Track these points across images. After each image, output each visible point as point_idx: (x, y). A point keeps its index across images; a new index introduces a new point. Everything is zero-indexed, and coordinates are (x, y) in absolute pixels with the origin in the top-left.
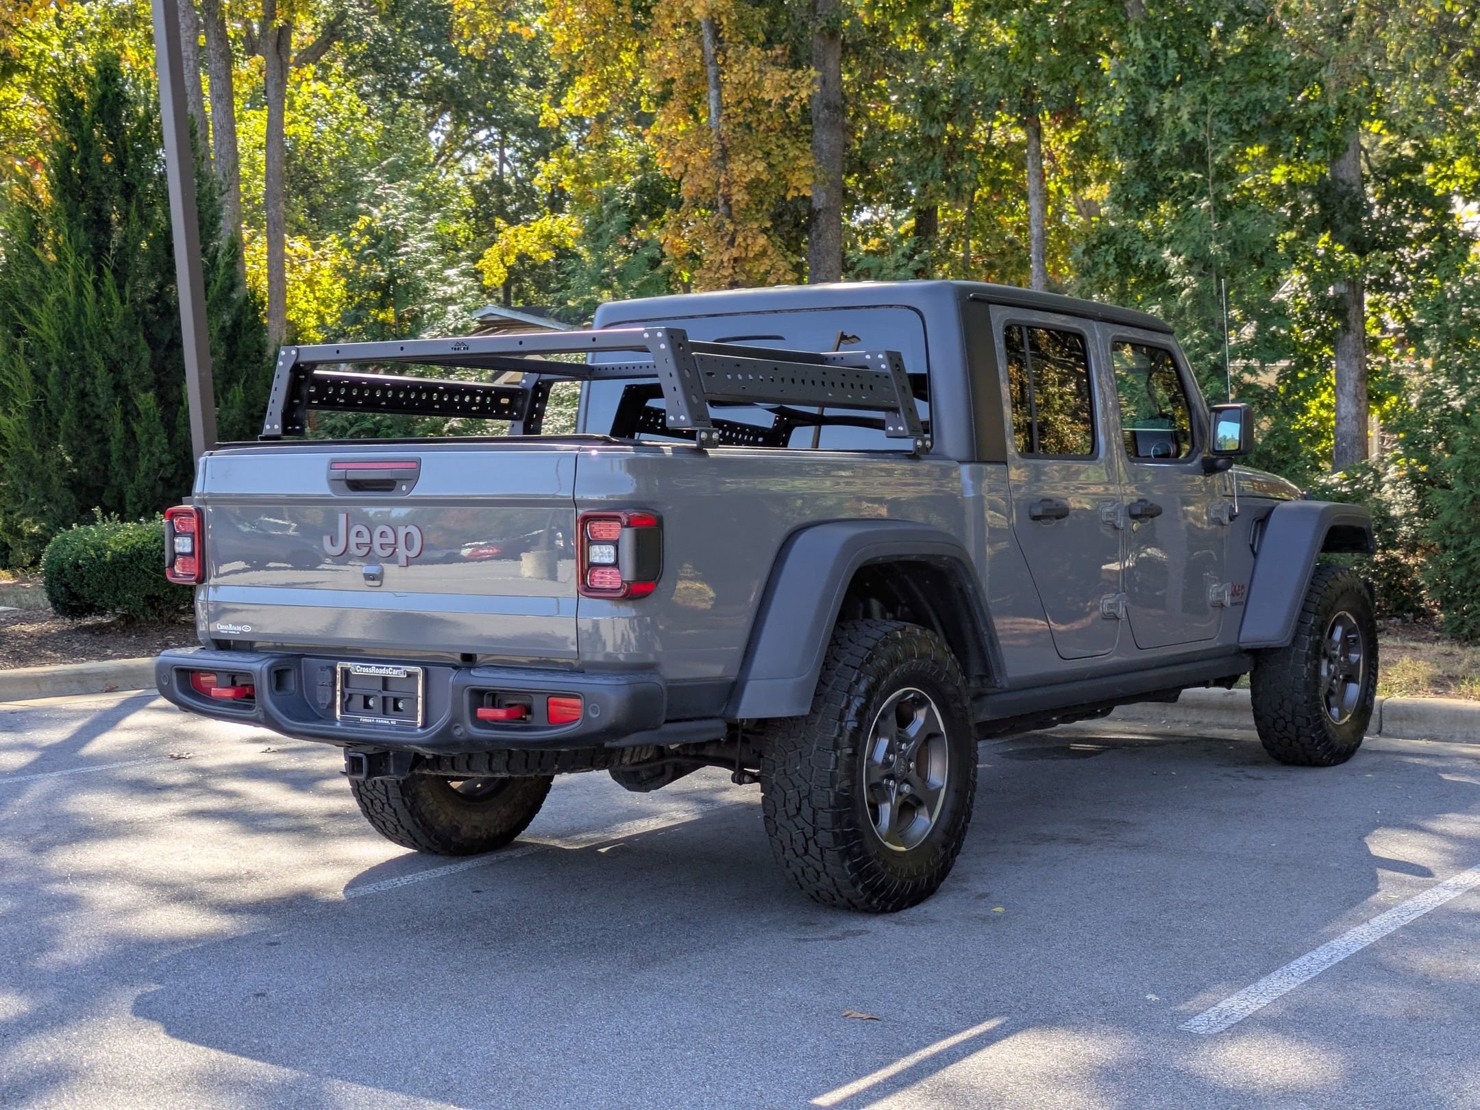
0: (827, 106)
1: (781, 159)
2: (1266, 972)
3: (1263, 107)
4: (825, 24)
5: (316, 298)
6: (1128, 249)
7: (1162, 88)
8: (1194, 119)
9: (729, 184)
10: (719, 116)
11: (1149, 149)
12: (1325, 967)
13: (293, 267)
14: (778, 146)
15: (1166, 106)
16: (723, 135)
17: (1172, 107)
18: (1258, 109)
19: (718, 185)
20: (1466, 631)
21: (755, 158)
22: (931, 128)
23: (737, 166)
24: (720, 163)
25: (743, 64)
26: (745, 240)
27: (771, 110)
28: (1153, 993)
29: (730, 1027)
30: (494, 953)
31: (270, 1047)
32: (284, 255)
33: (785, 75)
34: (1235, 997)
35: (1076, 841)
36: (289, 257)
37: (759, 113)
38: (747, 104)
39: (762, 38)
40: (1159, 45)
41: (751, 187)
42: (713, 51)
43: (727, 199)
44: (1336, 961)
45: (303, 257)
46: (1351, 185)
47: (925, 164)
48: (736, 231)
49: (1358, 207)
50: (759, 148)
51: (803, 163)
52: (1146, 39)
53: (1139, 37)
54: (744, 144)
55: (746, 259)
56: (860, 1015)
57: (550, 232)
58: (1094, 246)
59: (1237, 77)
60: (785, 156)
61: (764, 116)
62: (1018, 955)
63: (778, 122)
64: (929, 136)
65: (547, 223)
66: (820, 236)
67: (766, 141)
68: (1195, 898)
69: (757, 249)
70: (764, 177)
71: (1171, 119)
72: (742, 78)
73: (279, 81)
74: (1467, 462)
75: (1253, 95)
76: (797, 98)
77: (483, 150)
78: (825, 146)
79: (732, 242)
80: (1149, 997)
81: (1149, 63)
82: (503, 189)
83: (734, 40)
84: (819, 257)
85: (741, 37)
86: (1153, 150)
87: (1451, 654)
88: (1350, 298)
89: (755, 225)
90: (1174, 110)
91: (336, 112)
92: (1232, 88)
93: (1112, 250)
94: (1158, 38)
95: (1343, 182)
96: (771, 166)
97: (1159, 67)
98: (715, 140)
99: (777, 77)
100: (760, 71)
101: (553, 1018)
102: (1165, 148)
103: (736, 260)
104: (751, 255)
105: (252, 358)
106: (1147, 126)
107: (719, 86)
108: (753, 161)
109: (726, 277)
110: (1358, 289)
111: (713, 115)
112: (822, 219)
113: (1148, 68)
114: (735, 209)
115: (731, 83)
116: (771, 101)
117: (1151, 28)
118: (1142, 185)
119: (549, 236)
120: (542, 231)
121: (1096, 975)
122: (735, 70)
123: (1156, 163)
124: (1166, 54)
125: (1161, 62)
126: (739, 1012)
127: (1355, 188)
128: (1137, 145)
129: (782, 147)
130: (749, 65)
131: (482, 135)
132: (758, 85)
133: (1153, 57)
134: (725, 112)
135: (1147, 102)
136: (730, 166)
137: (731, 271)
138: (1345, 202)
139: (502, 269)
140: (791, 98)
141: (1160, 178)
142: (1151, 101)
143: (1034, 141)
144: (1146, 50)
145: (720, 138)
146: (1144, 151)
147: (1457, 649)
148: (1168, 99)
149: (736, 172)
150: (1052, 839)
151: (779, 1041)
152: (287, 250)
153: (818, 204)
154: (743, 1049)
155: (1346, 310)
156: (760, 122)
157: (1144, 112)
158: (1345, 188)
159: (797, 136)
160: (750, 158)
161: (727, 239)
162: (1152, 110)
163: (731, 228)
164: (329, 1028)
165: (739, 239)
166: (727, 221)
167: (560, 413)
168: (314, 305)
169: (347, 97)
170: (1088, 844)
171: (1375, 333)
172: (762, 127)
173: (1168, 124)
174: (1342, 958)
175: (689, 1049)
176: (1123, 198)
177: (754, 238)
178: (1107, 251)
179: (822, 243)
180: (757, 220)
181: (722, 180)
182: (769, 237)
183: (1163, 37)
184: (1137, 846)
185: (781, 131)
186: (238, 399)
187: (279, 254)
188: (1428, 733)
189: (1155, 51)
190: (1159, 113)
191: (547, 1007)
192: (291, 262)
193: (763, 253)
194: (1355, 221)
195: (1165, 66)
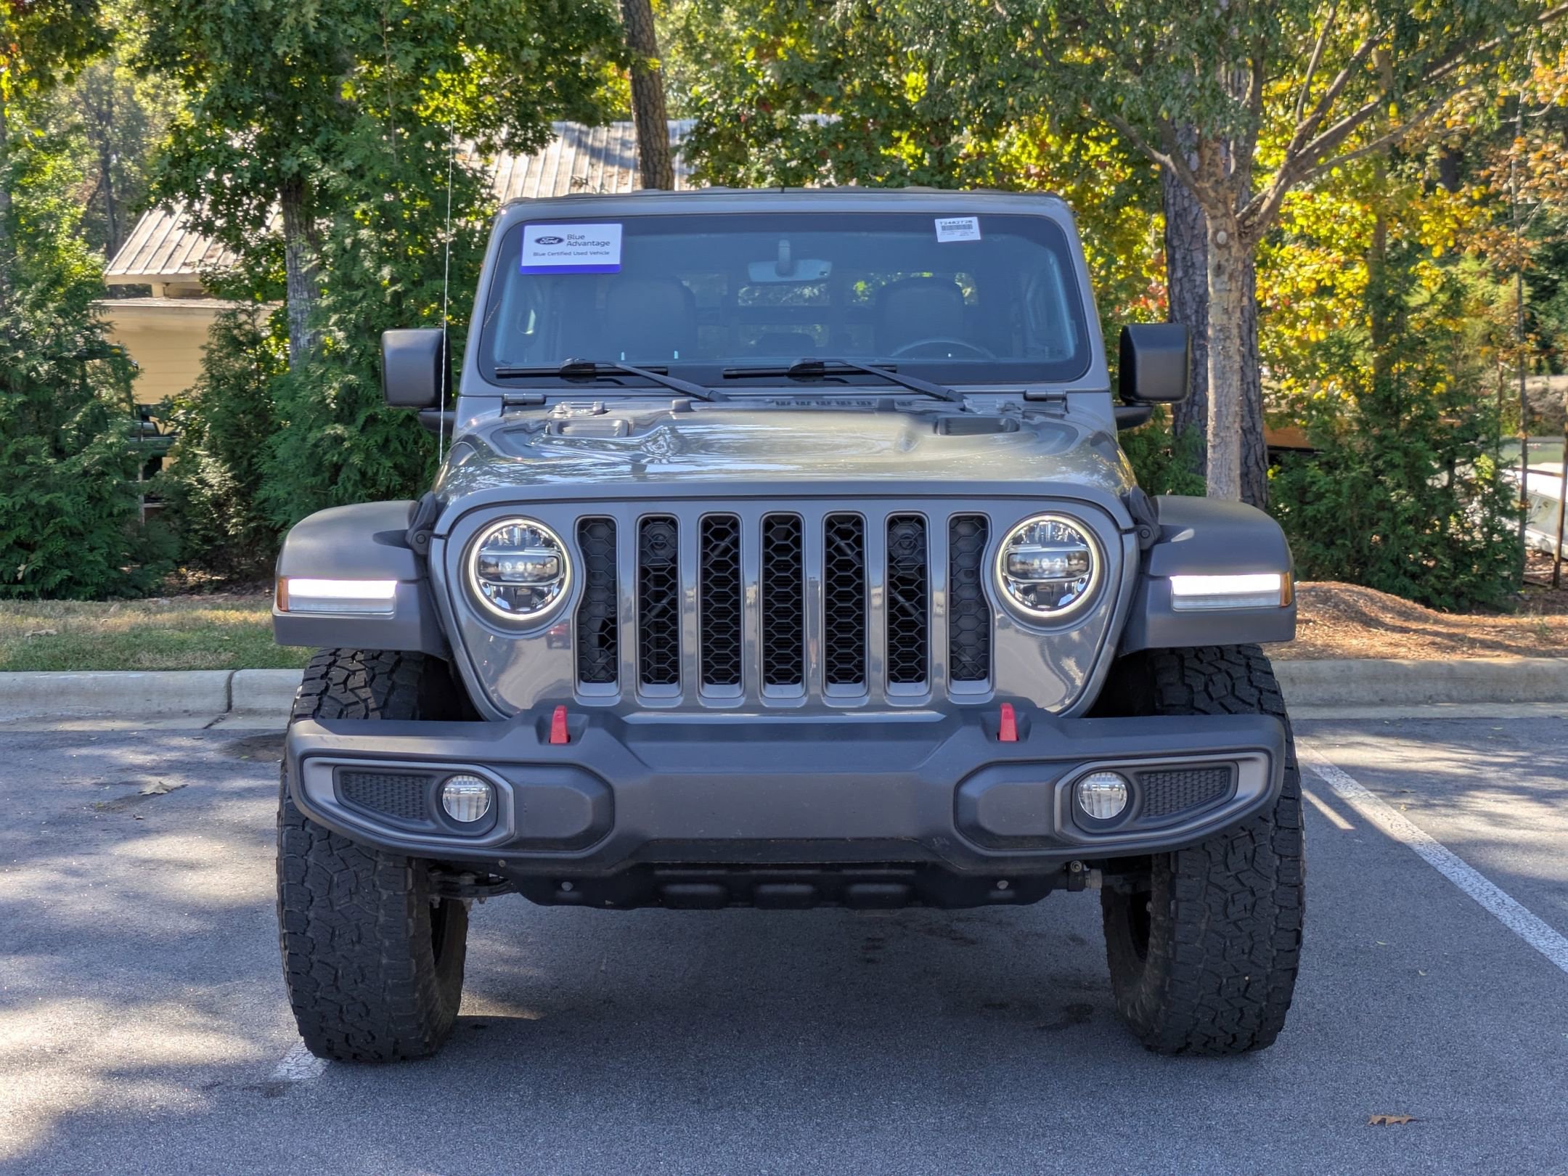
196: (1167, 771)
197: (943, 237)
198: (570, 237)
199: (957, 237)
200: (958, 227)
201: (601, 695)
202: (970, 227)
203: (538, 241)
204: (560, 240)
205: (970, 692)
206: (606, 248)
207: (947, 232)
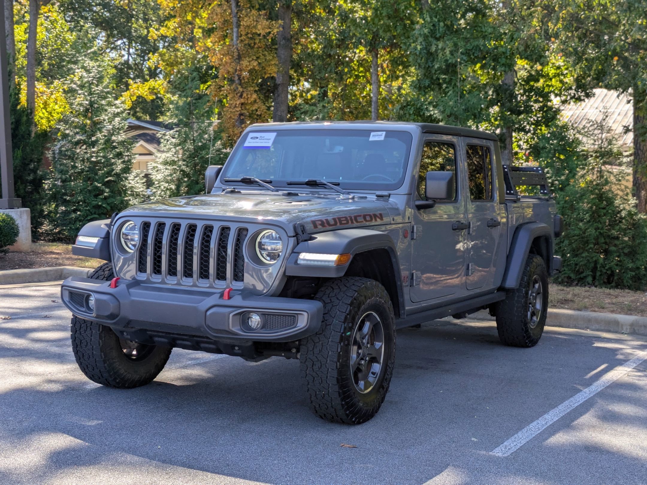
0: (284, 38)
1: (264, 60)
2: (520, 429)
3: (480, 49)
4: (285, 2)
5: (47, 112)
6: (419, 108)
7: (438, 39)
8: (451, 53)
9: (241, 70)
10: (237, 40)
11: (431, 65)
12: (545, 427)
13: (38, 96)
14: (263, 55)
15: (440, 47)
16: (239, 48)
17: (442, 47)
18: (478, 49)
19: (236, 70)
20: (560, 280)
21: (253, 59)
22: (331, 50)
23: (245, 63)
24: (237, 61)
25: (249, 17)
26: (247, 95)
27: (261, 38)
28: (474, 437)
29: (291, 450)
30: (174, 414)
31: (80, 456)
32: (34, 91)
33: (268, 23)
34: (510, 440)
35: (422, 368)
36: (37, 93)
37: (255, 40)
38: (250, 36)
39: (257, 6)
40: (436, 20)
41: (250, 72)
42: (236, 11)
43: (239, 76)
44: (548, 425)
45: (42, 93)
46: (509, 86)
47: (326, 66)
48: (243, 91)
49: (512, 96)
50: (254, 55)
51: (273, 63)
52: (431, 18)
53: (428, 16)
54: (248, 53)
55: (247, 104)
56: (348, 446)
57: (154, 87)
58: (405, 106)
59: (468, 36)
60: (266, 60)
61: (257, 41)
62: (410, 419)
63: (262, 44)
64: (330, 54)
65: (152, 83)
66: (279, 95)
67: (258, 52)
68: (480, 395)
69: (252, 99)
70: (257, 68)
71: (441, 53)
72: (249, 23)
73: (35, 12)
74: (563, 207)
75: (476, 43)
76: (272, 33)
77: (120, 49)
78: (283, 56)
79: (241, 96)
80: (473, 439)
81: (432, 28)
82: (129, 67)
83: (245, 6)
84: (278, 105)
85: (248, 5)
86: (434, 66)
87: (563, 290)
88: (507, 135)
89: (252, 89)
90: (443, 49)
91: (55, 28)
92: (466, 40)
93: (412, 108)
94: (436, 17)
95: (506, 84)
96: (259, 64)
97: (436, 30)
98: (236, 50)
99: (264, 24)
100: (257, 21)
101: (209, 445)
102: (438, 66)
103: (242, 104)
104: (249, 102)
105: (26, 137)
106: (431, 56)
107: (238, 26)
108: (252, 61)
109: (238, 111)
110: (511, 130)
111: (235, 39)
112: (280, 88)
113: (431, 30)
114: (243, 81)
115: (243, 25)
116: (260, 34)
117: (433, 12)
118: (427, 81)
119: (154, 88)
120: (150, 86)
121: (447, 429)
122: (245, 20)
123: (433, 72)
124: (439, 24)
125: (437, 28)
126: (293, 443)
127: (511, 87)
128: (426, 63)
129: (264, 55)
130: (252, 18)
131: (119, 42)
132: (255, 27)
133: (434, 25)
134: (240, 39)
135: (431, 45)
136: (241, 62)
137: (240, 109)
138: (507, 93)
139: (130, 102)
140: (270, 33)
141: (435, 78)
142: (433, 45)
143: (375, 59)
144: (431, 22)
145: (237, 49)
146: (429, 66)
147: (565, 288)
148: (441, 45)
149: (245, 65)
150: (410, 367)
151: (315, 457)
152: (36, 89)
153: (278, 81)
154: (299, 460)
155: (505, 140)
156: (255, 44)
157: (429, 49)
158: (507, 87)
159: (271, 51)
160: (251, 59)
161: (239, 95)
162: (433, 49)
163: (241, 90)
164: (106, 447)
165: (245, 95)
166: (239, 87)
167: (166, 169)
168: (46, 114)
169: (60, 22)
170: (427, 369)
171: (517, 149)
172: (256, 46)
173: (440, 55)
174: (551, 423)
175: (275, 460)
176: (418, 86)
177: (251, 95)
178: (410, 109)
179: (280, 99)
180: (252, 87)
181: (238, 68)
182: (258, 94)
183: (438, 17)
184: (448, 371)
185: (264, 48)
186: (19, 156)
187: (32, 90)
188: (558, 324)
189: (434, 23)
190: (436, 51)
191: (205, 439)
192: (38, 94)
193: (255, 101)
194: (511, 101)
195: (439, 29)
196: (274, 315)
197: (372, 139)
198: (261, 137)
199: (376, 139)
200: (378, 135)
201: (142, 277)
202: (381, 135)
203: (251, 138)
204: (257, 138)
205: (238, 285)
206: (269, 141)
207: (373, 137)
